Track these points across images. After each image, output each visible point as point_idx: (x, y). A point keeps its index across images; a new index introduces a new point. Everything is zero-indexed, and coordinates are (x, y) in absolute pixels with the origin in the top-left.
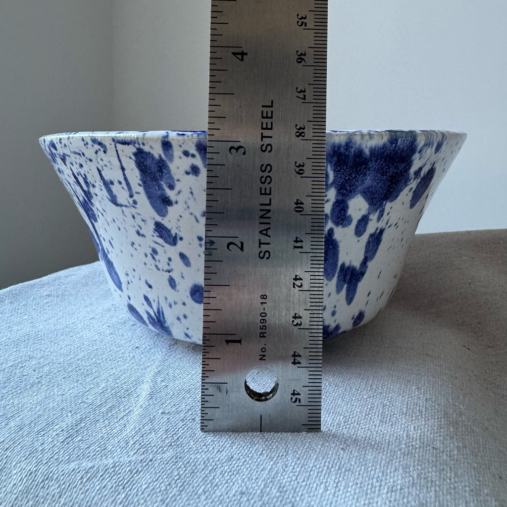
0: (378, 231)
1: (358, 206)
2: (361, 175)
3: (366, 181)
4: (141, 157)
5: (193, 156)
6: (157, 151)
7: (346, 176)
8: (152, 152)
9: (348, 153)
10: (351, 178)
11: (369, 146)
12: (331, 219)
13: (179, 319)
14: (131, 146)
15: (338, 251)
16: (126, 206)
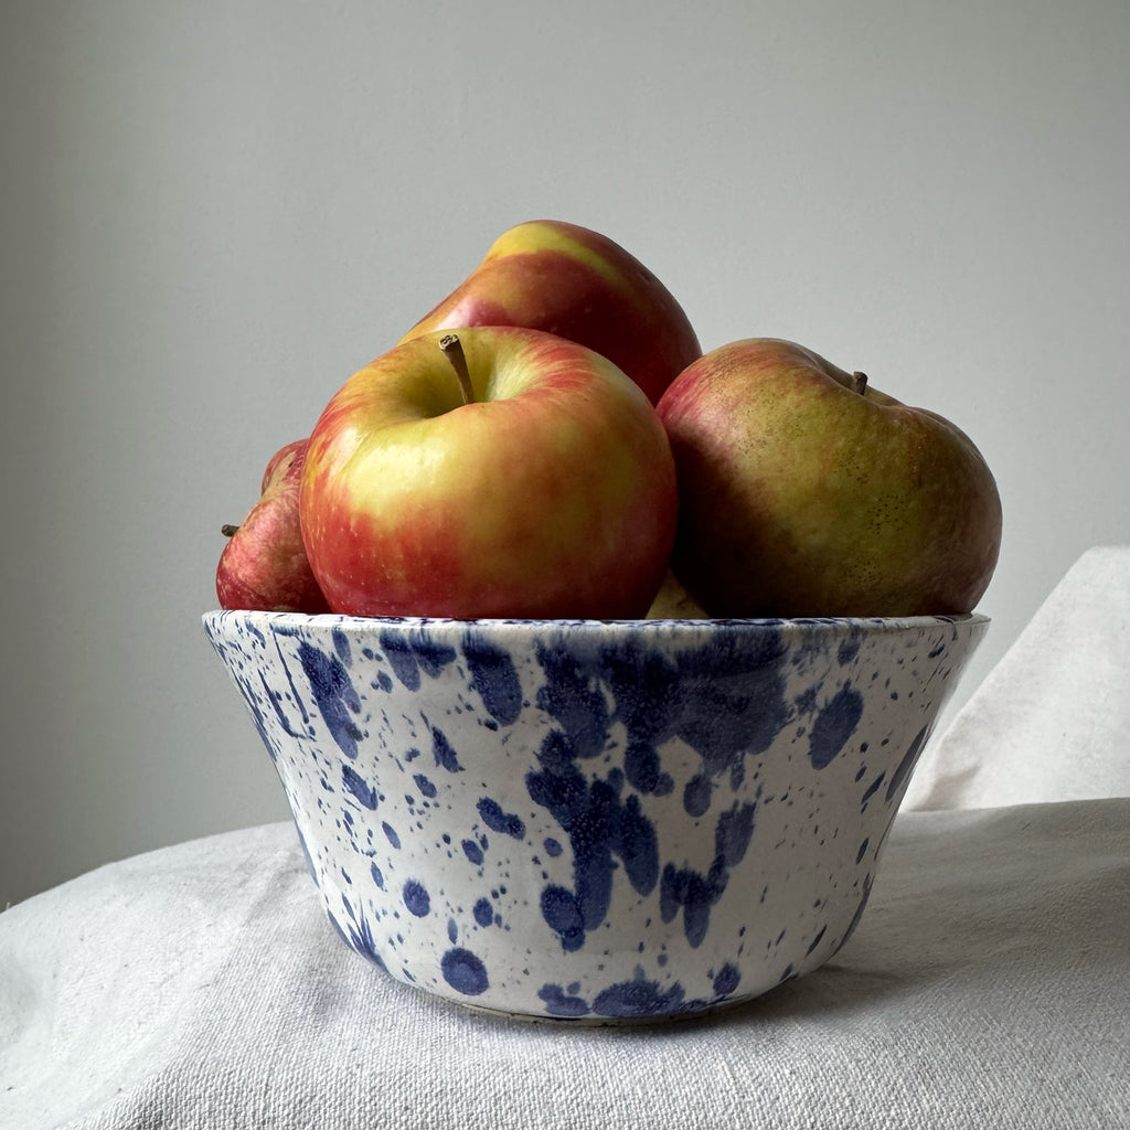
0: (740, 808)
1: (678, 759)
2: (670, 702)
3: (684, 713)
4: (308, 655)
5: (379, 658)
6: (328, 648)
7: (639, 703)
8: (322, 649)
9: (632, 661)
10: (649, 705)
11: (672, 649)
12: (629, 778)
13: (391, 942)
14: (293, 638)
15: (655, 840)
16: (302, 737)
